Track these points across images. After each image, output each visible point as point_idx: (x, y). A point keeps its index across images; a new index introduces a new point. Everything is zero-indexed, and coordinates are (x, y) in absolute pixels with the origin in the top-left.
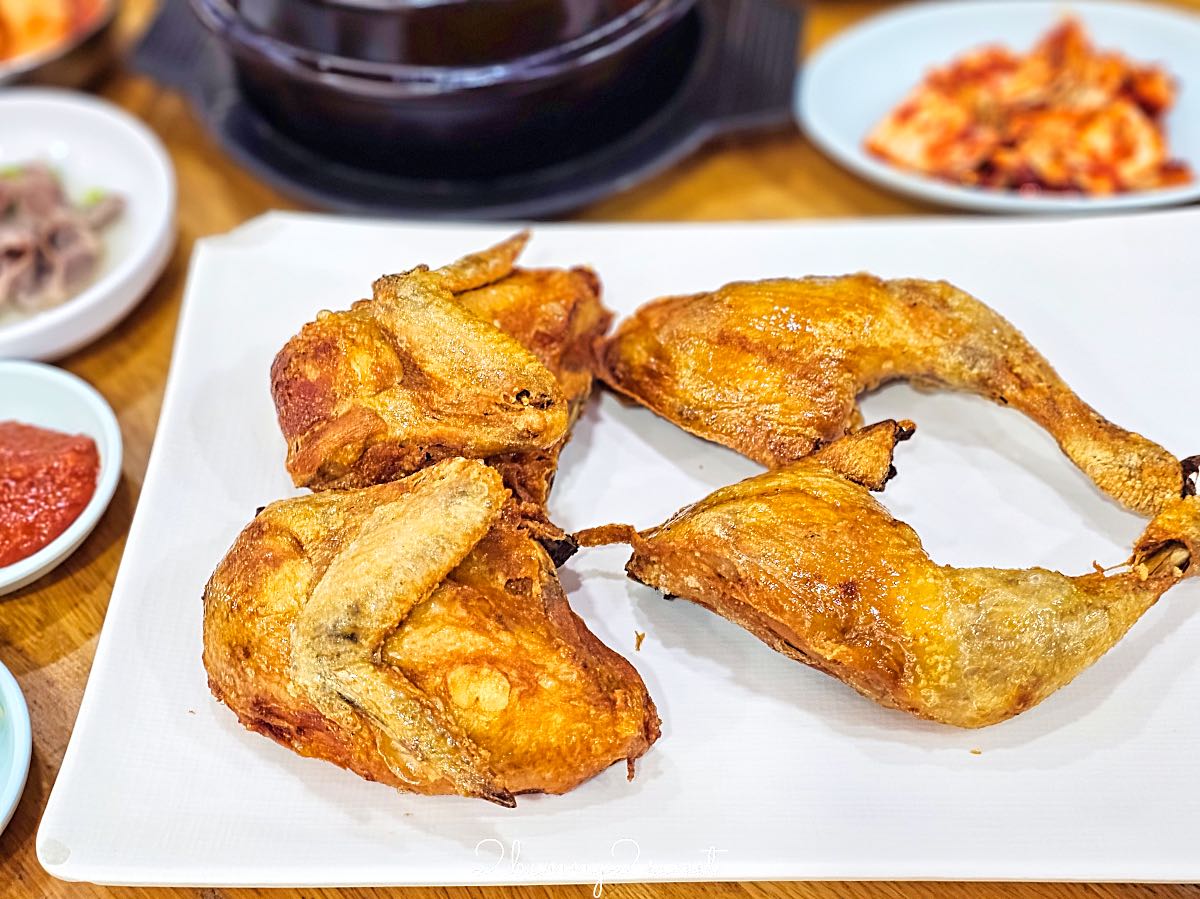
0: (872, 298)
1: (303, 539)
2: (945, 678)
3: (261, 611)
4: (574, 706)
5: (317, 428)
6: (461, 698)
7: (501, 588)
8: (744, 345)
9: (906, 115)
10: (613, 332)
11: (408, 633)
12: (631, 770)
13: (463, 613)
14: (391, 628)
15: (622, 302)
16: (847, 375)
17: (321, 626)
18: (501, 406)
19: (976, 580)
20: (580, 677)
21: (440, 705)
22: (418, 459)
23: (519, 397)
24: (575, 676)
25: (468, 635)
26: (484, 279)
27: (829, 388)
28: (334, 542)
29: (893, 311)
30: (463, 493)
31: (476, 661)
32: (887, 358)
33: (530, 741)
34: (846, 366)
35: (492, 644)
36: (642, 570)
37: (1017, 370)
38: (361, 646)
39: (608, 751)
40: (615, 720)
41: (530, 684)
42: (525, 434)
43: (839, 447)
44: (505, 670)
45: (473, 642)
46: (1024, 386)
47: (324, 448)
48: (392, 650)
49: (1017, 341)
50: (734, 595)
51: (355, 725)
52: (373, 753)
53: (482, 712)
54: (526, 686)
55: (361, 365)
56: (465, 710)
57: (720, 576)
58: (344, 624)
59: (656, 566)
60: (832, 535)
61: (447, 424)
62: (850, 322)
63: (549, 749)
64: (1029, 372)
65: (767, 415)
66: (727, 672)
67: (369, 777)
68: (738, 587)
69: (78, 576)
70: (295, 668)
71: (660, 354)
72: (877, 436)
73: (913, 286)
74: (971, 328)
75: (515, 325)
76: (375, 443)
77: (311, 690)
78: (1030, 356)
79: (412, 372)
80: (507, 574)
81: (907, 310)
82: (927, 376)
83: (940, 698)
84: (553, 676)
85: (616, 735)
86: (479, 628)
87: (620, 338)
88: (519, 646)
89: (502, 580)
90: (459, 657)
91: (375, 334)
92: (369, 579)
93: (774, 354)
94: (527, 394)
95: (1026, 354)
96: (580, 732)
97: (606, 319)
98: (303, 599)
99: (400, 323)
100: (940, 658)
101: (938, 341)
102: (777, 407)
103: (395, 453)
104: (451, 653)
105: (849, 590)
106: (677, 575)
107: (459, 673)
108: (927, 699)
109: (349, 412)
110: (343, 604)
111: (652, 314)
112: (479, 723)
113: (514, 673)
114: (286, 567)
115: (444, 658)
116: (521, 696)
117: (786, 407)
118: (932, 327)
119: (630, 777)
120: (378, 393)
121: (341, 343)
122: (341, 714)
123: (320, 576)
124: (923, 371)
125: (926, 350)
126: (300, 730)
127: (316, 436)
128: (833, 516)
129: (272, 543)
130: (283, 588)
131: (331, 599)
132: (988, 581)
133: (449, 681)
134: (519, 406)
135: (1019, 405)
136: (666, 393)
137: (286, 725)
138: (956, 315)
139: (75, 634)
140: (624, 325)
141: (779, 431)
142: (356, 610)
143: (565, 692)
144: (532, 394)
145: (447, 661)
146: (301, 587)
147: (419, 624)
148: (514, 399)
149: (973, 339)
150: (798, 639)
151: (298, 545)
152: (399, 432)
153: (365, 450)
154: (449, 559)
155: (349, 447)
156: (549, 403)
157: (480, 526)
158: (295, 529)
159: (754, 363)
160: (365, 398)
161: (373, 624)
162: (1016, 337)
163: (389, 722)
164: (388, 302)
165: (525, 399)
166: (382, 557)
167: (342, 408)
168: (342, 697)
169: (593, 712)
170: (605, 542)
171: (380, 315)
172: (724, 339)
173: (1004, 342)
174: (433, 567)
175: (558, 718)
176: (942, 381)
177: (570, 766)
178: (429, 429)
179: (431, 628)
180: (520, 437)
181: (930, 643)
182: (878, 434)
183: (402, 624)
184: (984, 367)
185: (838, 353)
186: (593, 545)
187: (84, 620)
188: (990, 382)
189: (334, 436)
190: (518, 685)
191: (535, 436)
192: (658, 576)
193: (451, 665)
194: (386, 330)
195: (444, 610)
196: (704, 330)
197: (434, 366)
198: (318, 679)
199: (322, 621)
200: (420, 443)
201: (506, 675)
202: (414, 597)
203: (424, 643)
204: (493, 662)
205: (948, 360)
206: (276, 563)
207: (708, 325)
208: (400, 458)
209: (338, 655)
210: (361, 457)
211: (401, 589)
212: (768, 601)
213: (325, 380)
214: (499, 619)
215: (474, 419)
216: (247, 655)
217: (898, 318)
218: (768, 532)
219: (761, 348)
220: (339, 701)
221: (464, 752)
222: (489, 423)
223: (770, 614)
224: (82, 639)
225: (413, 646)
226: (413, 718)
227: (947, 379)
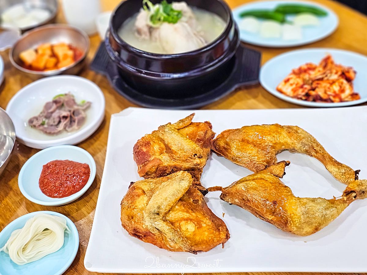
0: (279, 130)
1: (145, 190)
2: (298, 224)
3: (136, 208)
4: (210, 230)
5: (146, 163)
6: (183, 228)
7: (192, 202)
8: (248, 142)
9: (287, 81)
10: (215, 138)
11: (171, 213)
12: (223, 246)
13: (183, 208)
14: (167, 212)
15: (217, 130)
16: (273, 149)
17: (151, 211)
18: (190, 158)
19: (305, 201)
20: (211, 224)
21: (179, 230)
22: (170, 170)
23: (194, 156)
24: (210, 223)
25: (185, 214)
26: (184, 126)
27: (269, 153)
28: (152, 191)
29: (284, 133)
30: (183, 180)
31: (187, 220)
32: (283, 145)
33: (200, 239)
34: (273, 147)
35: (191, 216)
36: (224, 197)
37: (315, 148)
38: (160, 216)
39: (218, 241)
40: (220, 234)
41: (200, 226)
42: (196, 165)
43: (272, 167)
44: (194, 222)
45: (186, 215)
46: (317, 152)
47: (147, 168)
48: (167, 217)
49: (315, 141)
50: (247, 204)
51: (159, 235)
52: (162, 241)
53: (189, 232)
54: (199, 225)
55: (156, 147)
56: (185, 231)
57: (243, 199)
58: (156, 211)
59: (228, 197)
60: (271, 190)
61: (177, 162)
62: (274, 136)
63: (204, 241)
64: (318, 149)
65: (254, 159)
66: (245, 222)
67: (161, 248)
68: (248, 202)
69: (85, 198)
70: (145, 221)
71: (227, 144)
72: (281, 165)
73: (289, 127)
74: (303, 138)
75: (192, 137)
76: (160, 167)
77: (149, 226)
78: (318, 145)
79: (168, 149)
80: (193, 199)
81: (288, 133)
82: (293, 149)
83: (297, 229)
84: (205, 223)
85: (220, 237)
86: (187, 212)
87: (217, 139)
88: (197, 216)
89: (192, 200)
90: (183, 219)
91: (159, 140)
92: (162, 200)
93: (255, 144)
94: (196, 155)
95: (317, 144)
96: (212, 237)
97: (213, 134)
98: (146, 205)
99: (166, 138)
100: (296, 219)
101: (295, 141)
102: (256, 157)
103: (165, 169)
104: (181, 218)
105: (275, 203)
106: (233, 199)
107: (183, 223)
108: (293, 229)
109: (153, 159)
110: (156, 206)
111: (225, 134)
112: (188, 235)
113: (196, 223)
114: (141, 197)
115: (179, 219)
116: (198, 228)
117: (258, 157)
118: (294, 138)
119: (223, 248)
120: (160, 154)
121: (152, 143)
122: (156, 232)
123: (149, 200)
124: (292, 148)
125: (292, 143)
126: (145, 236)
127: (145, 165)
128: (271, 185)
129: (137, 191)
130: (141, 202)
131: (153, 204)
132: (308, 201)
133: (181, 224)
134: (194, 158)
135: (315, 157)
136: (229, 153)
137: (141, 235)
138: (300, 135)
139: (85, 213)
140: (218, 136)
141: (257, 163)
142: (159, 208)
143: (208, 227)
144: (197, 155)
145: (180, 220)
146: (145, 202)
147: (173, 211)
148: (193, 156)
149: (304, 141)
150: (263, 215)
151: (144, 192)
152: (166, 164)
153: (157, 168)
154: (180, 195)
155: (154, 168)
156: (202, 157)
157: (187, 187)
158: (143, 188)
159: (250, 146)
160: (157, 156)
161: (163, 211)
162: (315, 140)
163: (167, 234)
164: (163, 132)
165: (196, 156)
166: (165, 195)
167: (152, 158)
168: (155, 228)
169: (214, 232)
170: (215, 191)
171: (161, 136)
172: (243, 141)
173: (312, 141)
174: (177, 197)
175: (206, 233)
176: (296, 151)
177: (209, 245)
178: (173, 163)
179: (176, 212)
180: (195, 165)
181: (294, 216)
182: (281, 164)
183: (169, 211)
184: (307, 148)
185: (271, 144)
186: (212, 191)
187: (88, 210)
188: (308, 151)
189: (150, 165)
190: (197, 226)
191: (198, 165)
192: (228, 199)
193: (181, 221)
194: (162, 139)
195: (179, 207)
196: (238, 138)
197: (174, 148)
198: (150, 224)
199: (151, 210)
200: (170, 166)
201: (194, 223)
202: (172, 205)
203: (175, 215)
204: (191, 220)
205: (298, 146)
206: (139, 196)
207: (239, 137)
208: (166, 170)
209: (155, 218)
210: (157, 170)
211: (169, 202)
212: (255, 205)
213: (148, 151)
214: (192, 210)
215: (183, 161)
216: (132, 218)
217: (285, 135)
218: (255, 189)
219: (252, 143)
220: (155, 229)
221: (185, 241)
222: (187, 162)
223: (256, 209)
224: (87, 214)
225: (172, 216)
226: (173, 233)
227: (298, 150)
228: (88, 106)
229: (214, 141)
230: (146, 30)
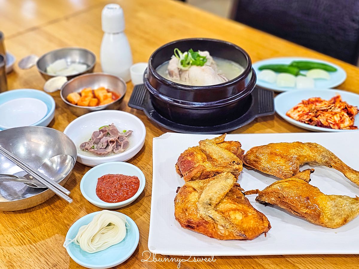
0: (301, 145)
1: (195, 188)
2: (329, 216)
3: (189, 201)
4: (255, 219)
5: (191, 169)
6: (233, 217)
7: (236, 198)
8: (276, 154)
10: (245, 153)
11: (220, 205)
12: (265, 235)
13: (230, 201)
14: (217, 203)
15: (246, 148)
16: (298, 161)
17: (204, 202)
18: (229, 164)
19: (333, 197)
20: (256, 214)
21: (229, 218)
22: (213, 175)
23: (233, 162)
24: (255, 213)
25: (233, 205)
26: (220, 142)
27: (294, 163)
28: (202, 188)
29: (306, 148)
30: (228, 178)
31: (235, 210)
32: (306, 158)
33: (247, 226)
34: (298, 159)
35: (237, 206)
36: (261, 198)
37: (334, 160)
38: (212, 206)
39: (262, 229)
40: (263, 223)
41: (246, 214)
42: (235, 170)
43: (299, 175)
44: (241, 212)
45: (234, 206)
46: (335, 163)
47: (193, 173)
48: (218, 208)
49: (333, 154)
50: (283, 200)
51: (212, 222)
52: (214, 229)
53: (237, 220)
54: (245, 215)
55: (199, 157)
56: (234, 219)
57: (279, 197)
58: (209, 202)
59: (264, 197)
60: (303, 188)
61: (219, 168)
62: (297, 150)
63: (251, 228)
64: (336, 160)
65: (282, 169)
66: (280, 219)
67: (212, 237)
68: (284, 199)
69: (136, 204)
70: (199, 211)
71: (257, 157)
72: (307, 172)
73: (309, 143)
74: (323, 151)
76: (204, 172)
77: (203, 215)
78: (336, 157)
79: (209, 158)
80: (236, 196)
81: (309, 148)
82: (314, 162)
83: (328, 220)
84: (250, 213)
85: (264, 226)
86: (234, 204)
87: (247, 155)
88: (243, 207)
89: (236, 197)
90: (231, 209)
91: (201, 151)
92: (213, 194)
93: (283, 156)
94: (235, 162)
95: (335, 157)
96: (257, 225)
97: (243, 151)
98: (198, 199)
99: (207, 148)
100: (328, 211)
101: (316, 154)
102: (284, 167)
103: (208, 174)
104: (230, 208)
105: (308, 199)
106: (269, 198)
107: (231, 212)
108: (326, 220)
109: (198, 166)
110: (208, 198)
111: (254, 150)
112: (236, 222)
113: (243, 212)
114: (193, 193)
115: (228, 209)
116: (245, 216)
117: (286, 167)
118: (315, 151)
120: (203, 162)
121: (195, 153)
122: (210, 219)
123: (201, 195)
124: (313, 161)
125: (314, 156)
126: (198, 226)
127: (191, 171)
128: (302, 184)
129: (189, 189)
130: (193, 197)
131: (205, 197)
132: (336, 197)
133: (230, 214)
134: (233, 164)
135: (335, 167)
136: (259, 165)
137: (194, 225)
138: (319, 149)
139: (138, 215)
140: (247, 152)
141: (285, 172)
142: (210, 199)
143: (254, 216)
144: (236, 162)
145: (229, 210)
146: (197, 197)
147: (222, 203)
148: (232, 163)
149: (324, 154)
150: (297, 209)
151: (195, 190)
152: (208, 170)
153: (202, 173)
154: (227, 190)
155: (199, 173)
156: (239, 164)
157: (232, 184)
158: (193, 186)
159: (278, 158)
160: (201, 163)
161: (214, 202)
162: (332, 153)
163: (219, 221)
164: (204, 144)
165: (234, 163)
166: (215, 189)
167: (197, 165)
168: (209, 216)
169: (259, 221)
170: (250, 194)
171: (202, 148)
172: (271, 153)
173: (330, 154)
174: (225, 191)
175: (252, 222)
176: (317, 163)
177: (255, 232)
178: (215, 169)
179: (225, 203)
180: (234, 170)
181: (326, 209)
182: (307, 171)
183: (219, 202)
184: (327, 159)
185: (296, 156)
186: (248, 195)
187: (140, 213)
188: (328, 162)
189: (195, 171)
190: (244, 215)
191: (237, 170)
192: (265, 199)
193: (230, 211)
194: (204, 150)
195: (227, 201)
196: (267, 151)
197: (215, 157)
198: (204, 212)
199: (204, 201)
200: (213, 172)
201: (241, 213)
202: (221, 197)
203: (224, 206)
204: (238, 210)
205: (319, 158)
206: (191, 193)
207: (268, 151)
208: (209, 175)
209: (208, 208)
210: (201, 175)
211: (219, 195)
212: (290, 201)
213: (193, 160)
214: (237, 203)
215: (224, 167)
216: (186, 210)
217: (307, 149)
218: (289, 187)
219: (280, 155)
221: (235, 227)
222: (227, 168)
223: (291, 204)
224: (140, 216)
225: (222, 207)
226: (224, 220)
227: (319, 162)
228: (129, 134)
229: (244, 157)
230: (177, 72)
